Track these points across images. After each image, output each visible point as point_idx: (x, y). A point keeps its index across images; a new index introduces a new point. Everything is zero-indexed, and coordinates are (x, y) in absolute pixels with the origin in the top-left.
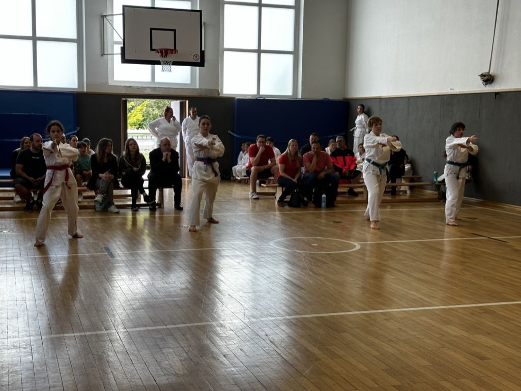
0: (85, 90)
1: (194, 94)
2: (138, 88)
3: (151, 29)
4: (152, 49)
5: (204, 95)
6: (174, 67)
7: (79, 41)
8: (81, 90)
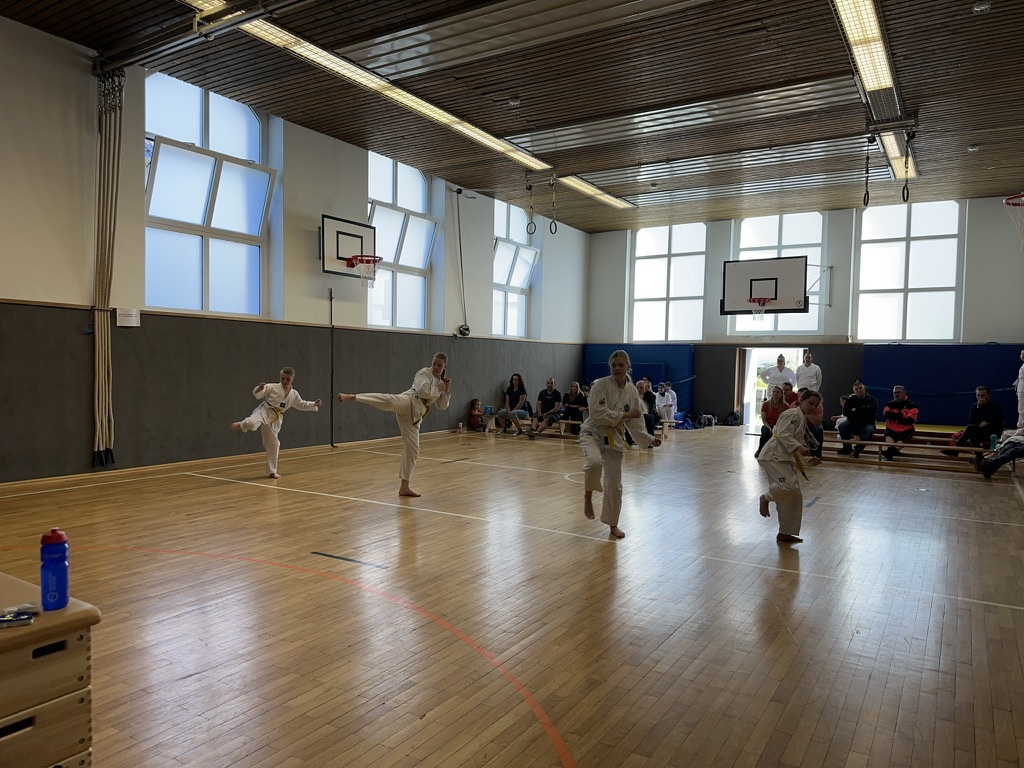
0: (709, 342)
1: (818, 342)
2: (756, 337)
3: (752, 281)
4: (750, 300)
5: (828, 342)
7: (705, 297)
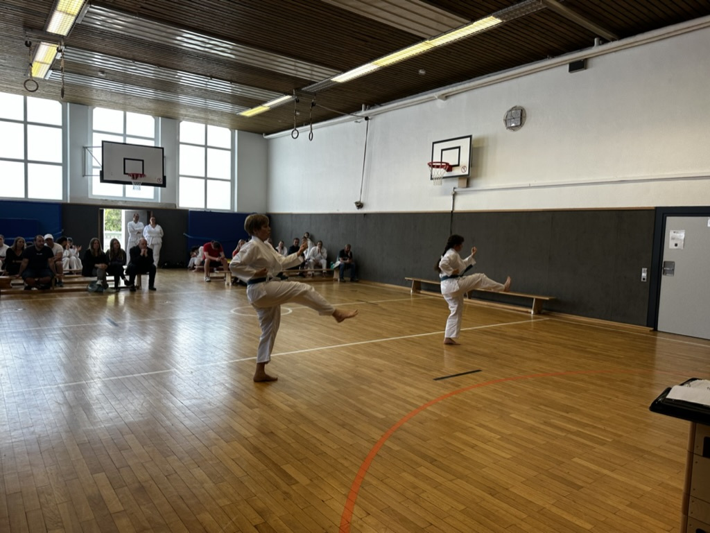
0: (69, 202)
1: (157, 207)
2: (112, 201)
3: (125, 159)
4: (125, 173)
5: (164, 207)
6: (142, 187)
7: (64, 165)
8: (65, 202)
